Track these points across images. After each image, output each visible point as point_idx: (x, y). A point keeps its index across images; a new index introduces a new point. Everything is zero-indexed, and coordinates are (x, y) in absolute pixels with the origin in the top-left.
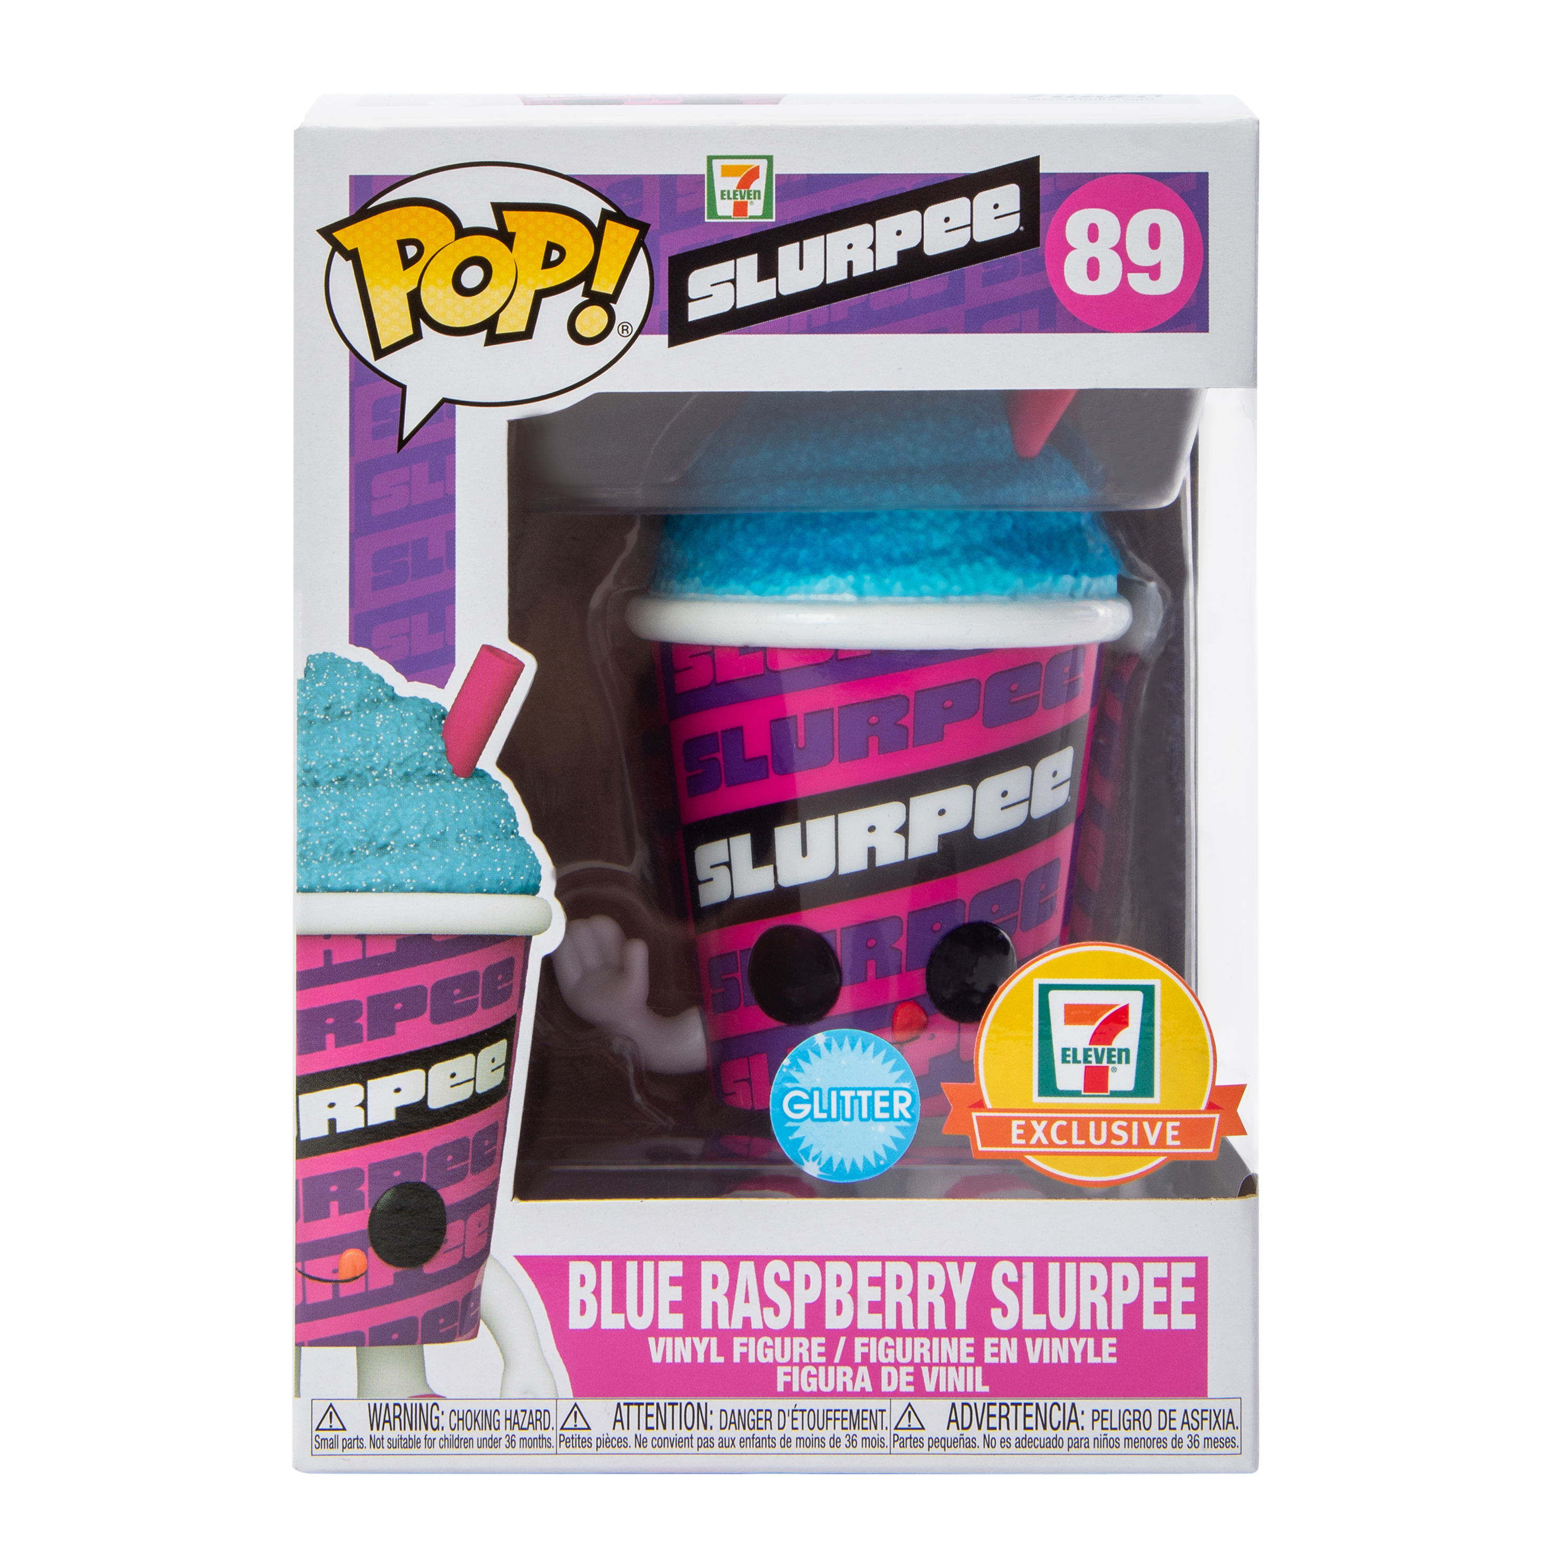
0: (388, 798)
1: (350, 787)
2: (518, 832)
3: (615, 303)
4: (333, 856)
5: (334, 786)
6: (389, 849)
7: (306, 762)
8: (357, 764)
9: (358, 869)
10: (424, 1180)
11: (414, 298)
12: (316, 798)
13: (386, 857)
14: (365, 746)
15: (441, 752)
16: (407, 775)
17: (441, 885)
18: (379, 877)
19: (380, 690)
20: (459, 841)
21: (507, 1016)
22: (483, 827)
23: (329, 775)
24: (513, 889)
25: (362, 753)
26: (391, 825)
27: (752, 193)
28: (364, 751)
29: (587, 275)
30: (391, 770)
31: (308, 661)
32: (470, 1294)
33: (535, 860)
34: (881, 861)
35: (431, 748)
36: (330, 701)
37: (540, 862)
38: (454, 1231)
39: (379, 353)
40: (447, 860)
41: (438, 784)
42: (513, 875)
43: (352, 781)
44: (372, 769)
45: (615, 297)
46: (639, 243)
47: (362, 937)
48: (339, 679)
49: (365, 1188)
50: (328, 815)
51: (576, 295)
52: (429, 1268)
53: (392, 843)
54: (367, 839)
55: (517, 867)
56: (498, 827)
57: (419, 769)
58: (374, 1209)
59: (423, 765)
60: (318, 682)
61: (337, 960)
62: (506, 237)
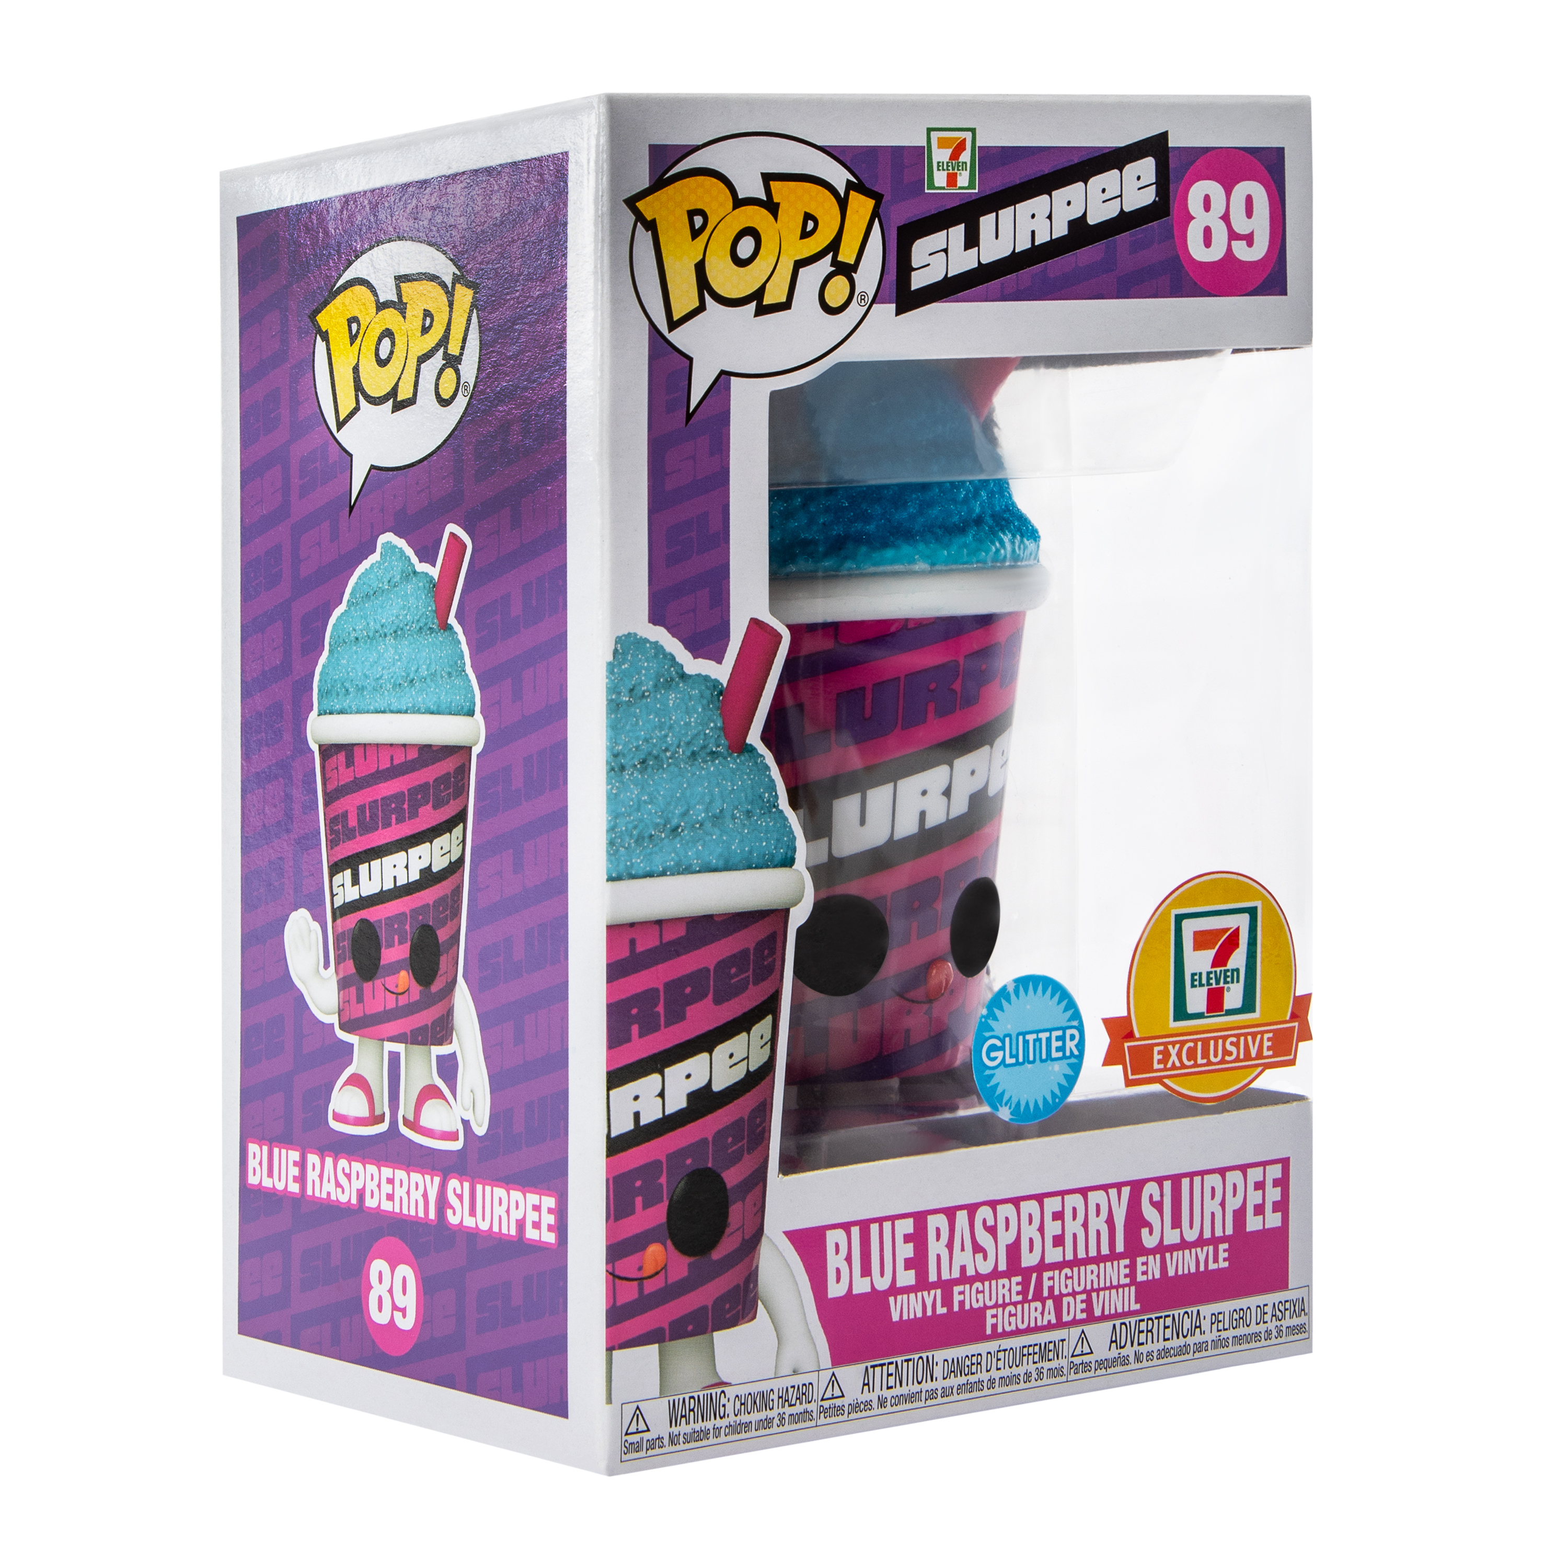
0: (679, 778)
1: (650, 770)
2: (778, 805)
3: (855, 273)
4: (637, 841)
5: (638, 770)
6: (680, 830)
7: (615, 747)
8: (655, 745)
9: (656, 853)
10: (710, 1165)
11: (700, 268)
12: (623, 783)
13: (678, 839)
14: (661, 727)
15: (720, 729)
16: (694, 754)
17: (721, 863)
18: (672, 860)
19: (672, 669)
20: (734, 817)
21: (771, 991)
22: (752, 803)
23: (633, 758)
24: (776, 863)
25: (658, 734)
26: (682, 806)
27: (960, 164)
28: (660, 731)
29: (834, 246)
30: (681, 750)
31: (616, 643)
32: (749, 1275)
33: (792, 832)
34: (930, 823)
35: (712, 725)
36: (633, 683)
37: (795, 834)
38: (736, 1212)
39: (673, 325)
40: (725, 838)
41: (717, 762)
42: (775, 848)
43: (651, 763)
44: (666, 750)
45: (854, 267)
46: (875, 214)
47: (659, 922)
48: (640, 660)
49: (663, 1180)
50: (632, 800)
51: (824, 266)
52: (717, 1254)
53: (682, 824)
54: (662, 821)
55: (778, 840)
56: (763, 800)
57: (704, 747)
58: (671, 1200)
59: (706, 742)
60: (624, 664)
61: (640, 948)
62: (772, 207)
